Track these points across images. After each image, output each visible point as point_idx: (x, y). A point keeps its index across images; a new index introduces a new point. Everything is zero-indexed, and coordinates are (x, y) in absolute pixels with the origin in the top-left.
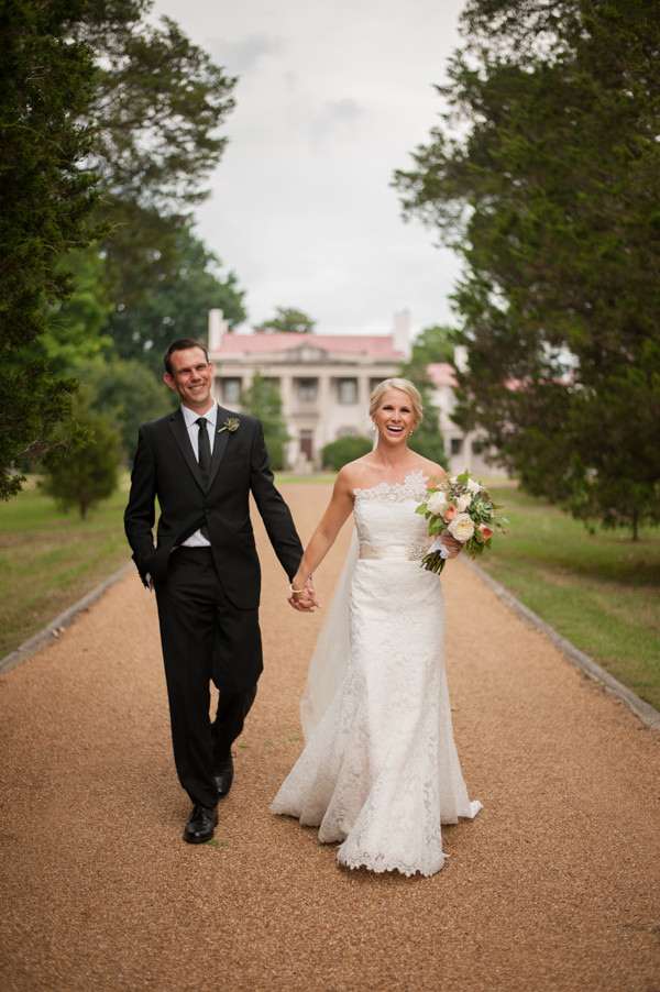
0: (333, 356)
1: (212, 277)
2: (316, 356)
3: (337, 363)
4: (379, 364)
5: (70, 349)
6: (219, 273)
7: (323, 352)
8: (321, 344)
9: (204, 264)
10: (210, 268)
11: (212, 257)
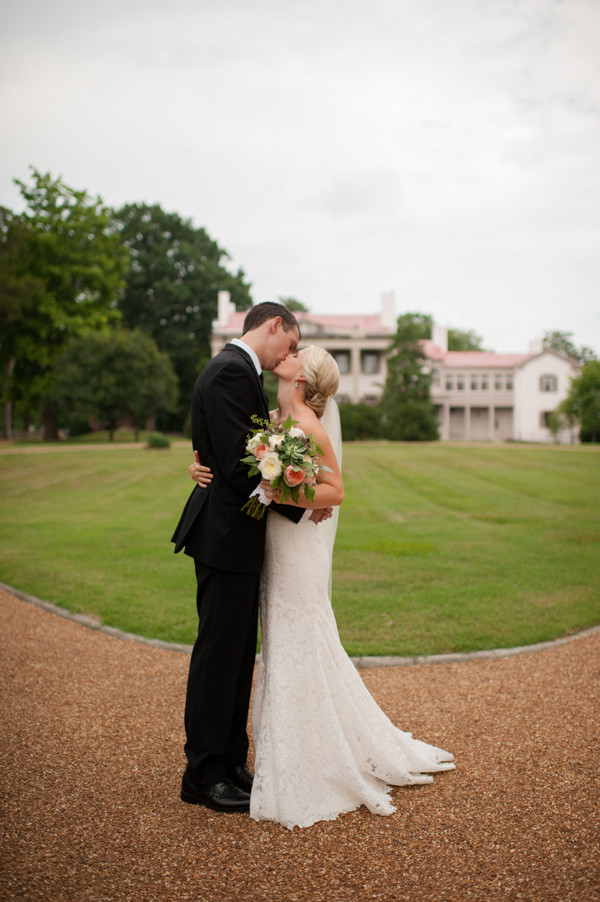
0: (328, 331)
1: (223, 269)
2: (313, 330)
3: (332, 337)
4: (370, 337)
5: (79, 320)
6: (230, 266)
7: (319, 327)
8: (316, 320)
9: (218, 260)
10: (223, 262)
11: (224, 253)
